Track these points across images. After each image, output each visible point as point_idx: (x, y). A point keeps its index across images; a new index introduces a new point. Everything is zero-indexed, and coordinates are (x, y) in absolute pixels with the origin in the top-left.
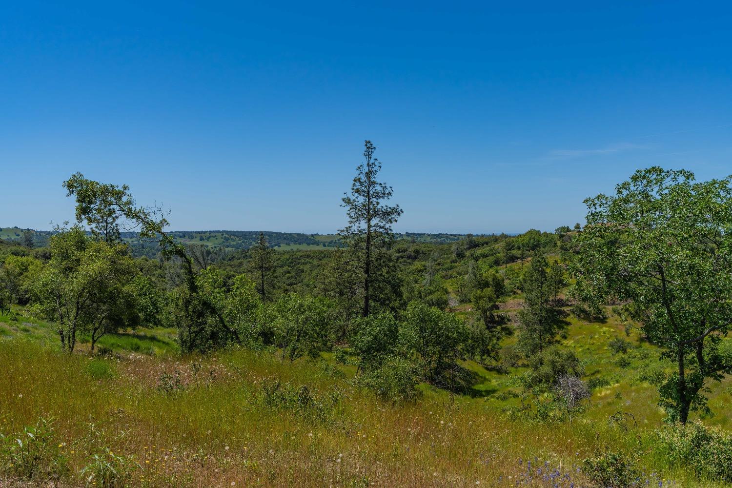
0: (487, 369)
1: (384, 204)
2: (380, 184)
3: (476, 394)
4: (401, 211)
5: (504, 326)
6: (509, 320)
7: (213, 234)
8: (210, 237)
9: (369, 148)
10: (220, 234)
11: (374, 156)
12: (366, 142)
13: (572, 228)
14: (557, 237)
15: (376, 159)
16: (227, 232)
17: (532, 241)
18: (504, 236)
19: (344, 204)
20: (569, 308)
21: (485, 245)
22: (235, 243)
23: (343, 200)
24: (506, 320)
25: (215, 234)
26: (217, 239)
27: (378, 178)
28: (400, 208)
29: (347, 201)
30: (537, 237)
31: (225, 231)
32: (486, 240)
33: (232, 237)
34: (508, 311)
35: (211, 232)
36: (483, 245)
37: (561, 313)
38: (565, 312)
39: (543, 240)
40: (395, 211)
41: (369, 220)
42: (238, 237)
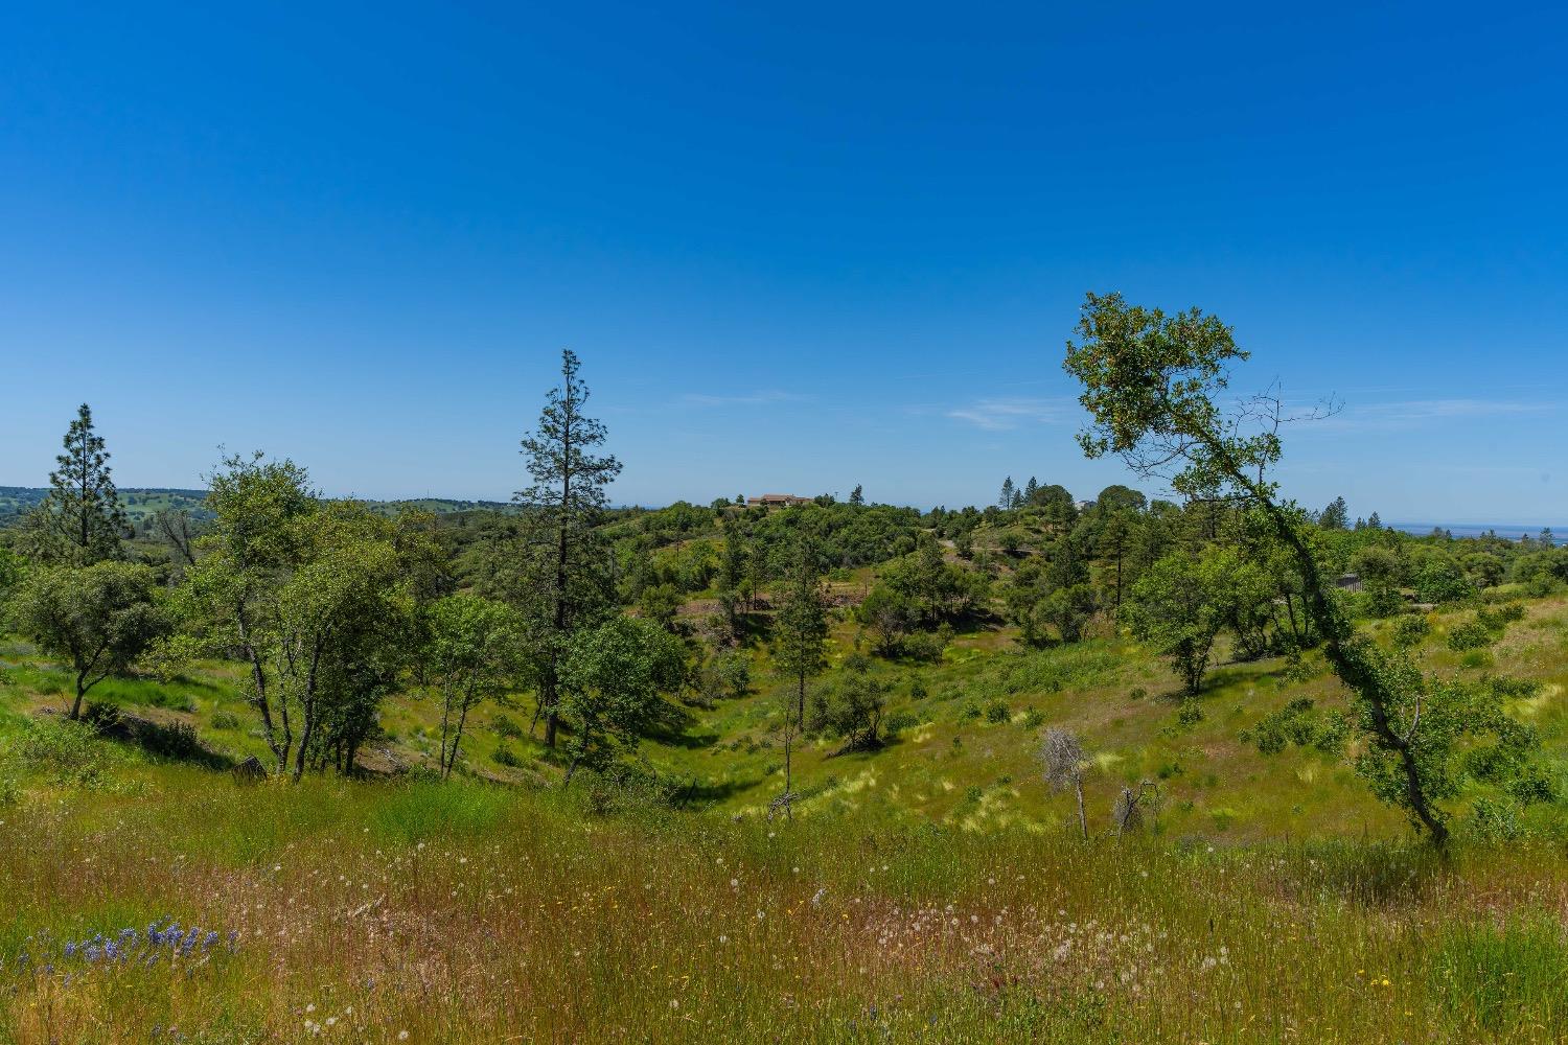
0: (685, 703)
1: (591, 452)
2: (590, 421)
3: (693, 744)
4: (621, 466)
5: (688, 639)
6: (695, 631)
7: (152, 495)
8: (148, 498)
9: (570, 361)
10: (167, 495)
11: (579, 375)
12: (565, 352)
13: (733, 500)
14: (713, 512)
15: (582, 382)
16: (178, 492)
17: (681, 517)
18: (639, 511)
19: (526, 450)
20: (775, 613)
21: (613, 522)
22: (193, 510)
23: (524, 443)
24: (689, 630)
25: (156, 495)
26: (160, 502)
27: (585, 411)
28: (617, 460)
29: (531, 446)
30: (688, 511)
31: (175, 490)
32: (615, 515)
33: (188, 499)
34: (690, 618)
35: (148, 491)
36: (610, 521)
37: (767, 619)
38: (770, 618)
39: (694, 515)
40: (610, 464)
41: (567, 478)
42: (198, 499)
